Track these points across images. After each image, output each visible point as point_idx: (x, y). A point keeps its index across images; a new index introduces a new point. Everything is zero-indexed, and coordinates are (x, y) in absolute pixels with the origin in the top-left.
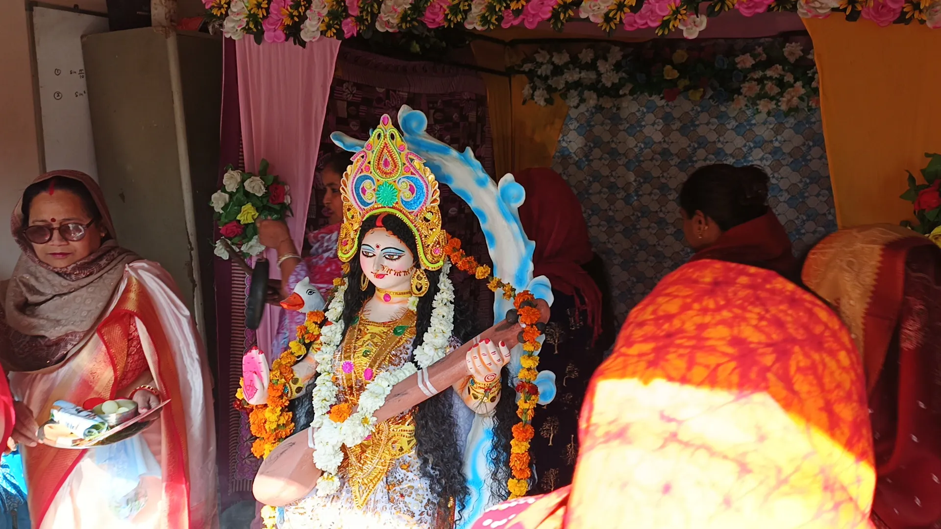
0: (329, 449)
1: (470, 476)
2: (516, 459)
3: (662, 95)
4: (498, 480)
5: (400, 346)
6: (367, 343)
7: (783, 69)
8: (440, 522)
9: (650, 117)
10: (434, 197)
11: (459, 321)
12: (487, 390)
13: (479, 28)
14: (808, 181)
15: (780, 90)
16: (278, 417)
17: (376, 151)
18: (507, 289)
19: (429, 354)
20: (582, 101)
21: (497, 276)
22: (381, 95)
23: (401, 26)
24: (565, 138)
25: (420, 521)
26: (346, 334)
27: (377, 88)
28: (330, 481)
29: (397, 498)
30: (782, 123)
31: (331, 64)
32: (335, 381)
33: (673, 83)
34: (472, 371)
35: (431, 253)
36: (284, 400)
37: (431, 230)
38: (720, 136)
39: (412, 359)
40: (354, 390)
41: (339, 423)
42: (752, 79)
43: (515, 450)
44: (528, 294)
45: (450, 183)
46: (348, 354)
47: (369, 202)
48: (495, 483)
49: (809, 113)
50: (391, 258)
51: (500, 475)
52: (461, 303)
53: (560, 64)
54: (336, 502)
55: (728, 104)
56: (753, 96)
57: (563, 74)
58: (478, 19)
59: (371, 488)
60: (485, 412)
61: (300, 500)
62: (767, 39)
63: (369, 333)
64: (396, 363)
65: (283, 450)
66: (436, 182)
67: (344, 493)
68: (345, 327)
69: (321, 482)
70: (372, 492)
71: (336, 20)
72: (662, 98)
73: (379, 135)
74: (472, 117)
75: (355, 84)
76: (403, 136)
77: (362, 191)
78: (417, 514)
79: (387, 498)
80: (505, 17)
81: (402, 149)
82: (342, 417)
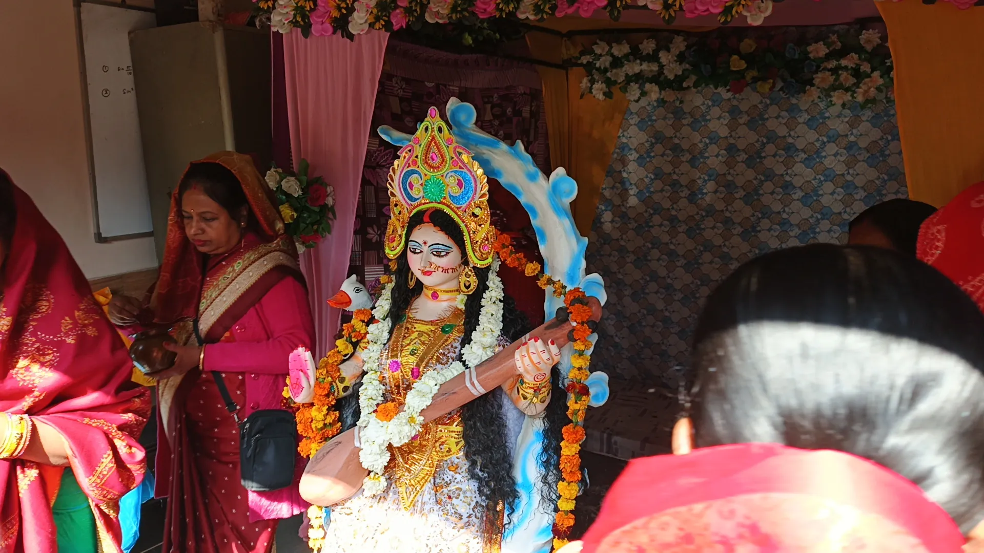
0: (376, 448)
1: (519, 479)
2: (566, 461)
3: (728, 87)
4: (549, 484)
5: (448, 345)
6: (414, 341)
7: (860, 58)
8: (489, 525)
9: (716, 111)
10: (482, 192)
11: (508, 320)
12: (537, 390)
13: (532, 17)
14: (886, 178)
15: (856, 81)
16: (324, 416)
17: (423, 144)
18: (557, 286)
19: (478, 353)
20: (644, 94)
21: (548, 274)
22: (431, 90)
23: (451, 17)
24: (625, 134)
25: (467, 524)
26: (393, 332)
27: (426, 83)
28: (377, 481)
29: (444, 500)
30: (858, 116)
31: (380, 57)
32: (382, 381)
33: (741, 73)
34: (521, 370)
35: (479, 249)
36: (330, 399)
37: (480, 225)
38: (790, 130)
39: (460, 358)
40: (401, 389)
41: (385, 422)
42: (825, 69)
43: (565, 452)
44: (579, 291)
45: (500, 178)
46: (395, 353)
47: (417, 197)
48: (546, 487)
49: (887, 105)
50: (438, 255)
51: (551, 479)
52: (510, 302)
53: (620, 56)
54: (383, 503)
55: (799, 96)
56: (826, 88)
57: (623, 66)
58: (531, 7)
59: (418, 489)
60: (534, 413)
61: (346, 500)
62: (841, 26)
63: (417, 331)
64: (444, 362)
65: (328, 450)
66: (485, 176)
67: (391, 494)
68: (392, 325)
69: (368, 482)
70: (419, 494)
71: (385, 11)
72: (728, 91)
73: (427, 129)
74: (526, 113)
75: (403, 79)
76: (451, 129)
77: (409, 186)
78: (465, 516)
79: (435, 500)
80: (559, 6)
81: (450, 142)
82: (389, 416)
